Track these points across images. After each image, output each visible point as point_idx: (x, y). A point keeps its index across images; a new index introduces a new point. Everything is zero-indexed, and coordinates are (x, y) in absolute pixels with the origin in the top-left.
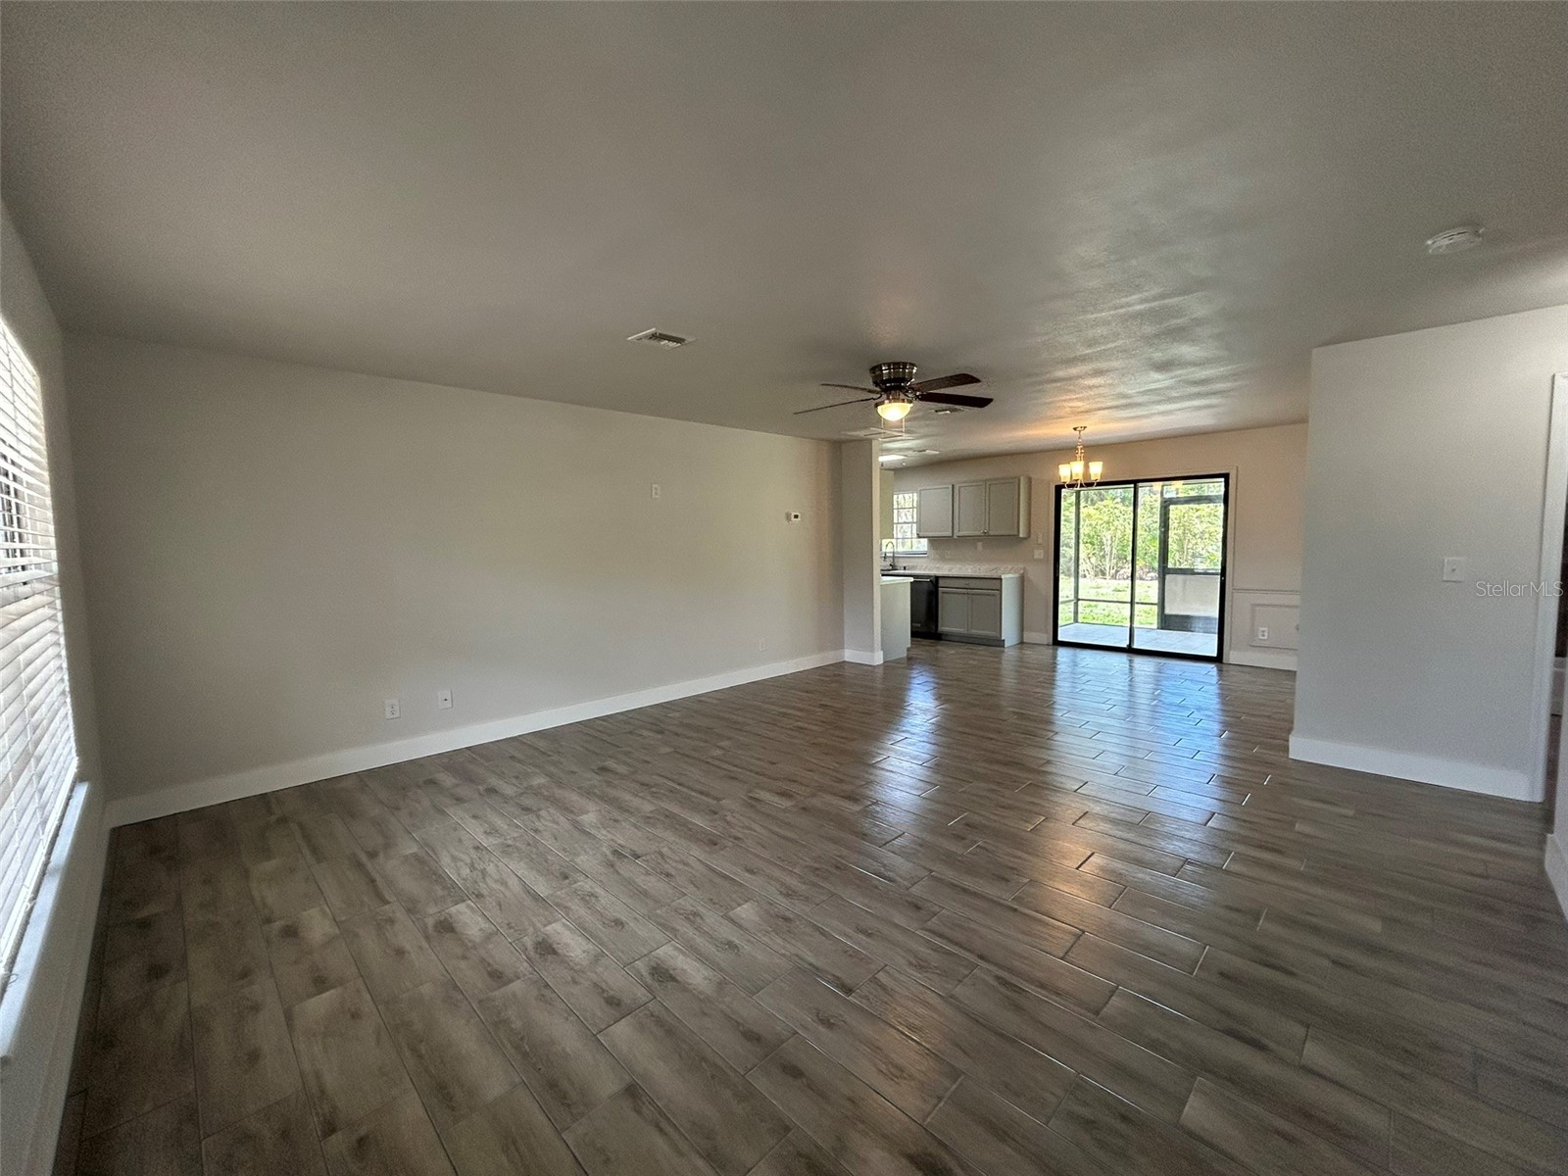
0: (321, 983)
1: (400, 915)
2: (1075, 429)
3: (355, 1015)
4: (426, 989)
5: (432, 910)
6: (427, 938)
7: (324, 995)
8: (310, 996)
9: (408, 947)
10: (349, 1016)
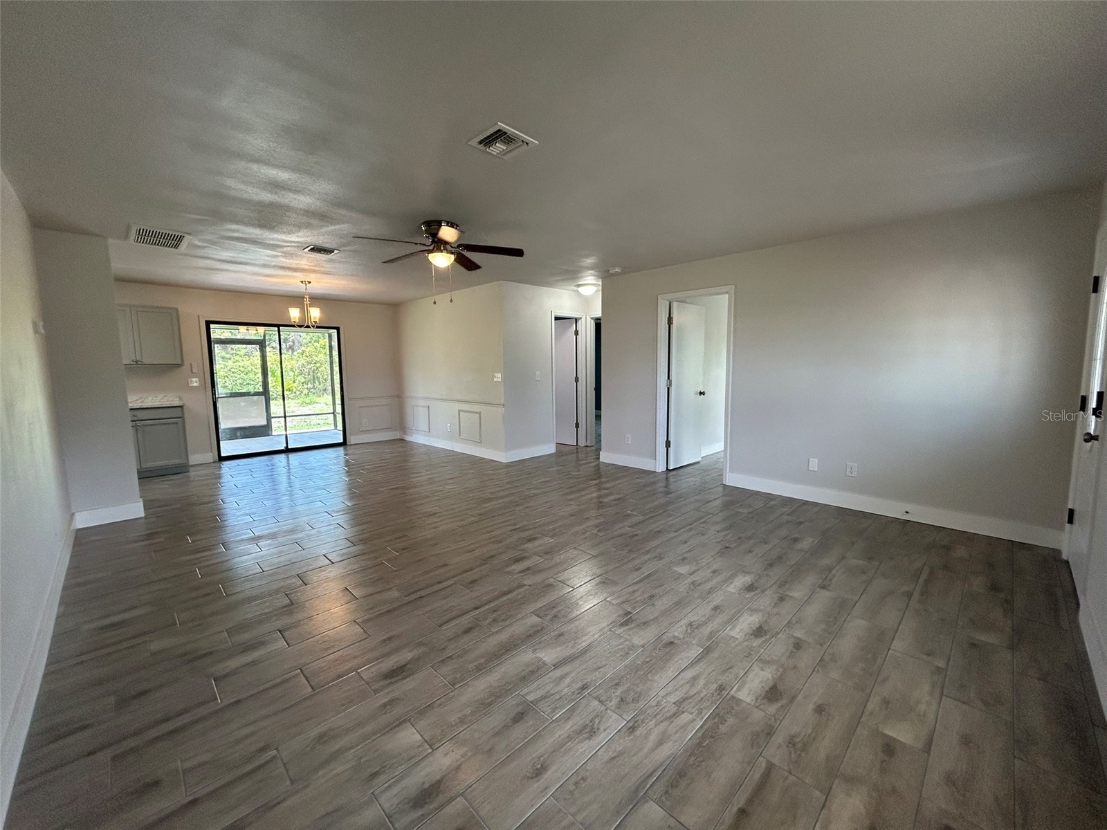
0: (889, 748)
1: (780, 738)
2: (302, 282)
3: (886, 702)
4: (835, 675)
5: (758, 715)
6: (793, 699)
7: (894, 735)
8: (904, 745)
9: (811, 707)
10: (890, 706)
